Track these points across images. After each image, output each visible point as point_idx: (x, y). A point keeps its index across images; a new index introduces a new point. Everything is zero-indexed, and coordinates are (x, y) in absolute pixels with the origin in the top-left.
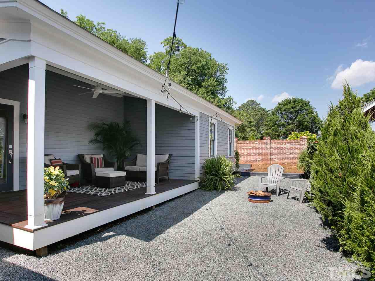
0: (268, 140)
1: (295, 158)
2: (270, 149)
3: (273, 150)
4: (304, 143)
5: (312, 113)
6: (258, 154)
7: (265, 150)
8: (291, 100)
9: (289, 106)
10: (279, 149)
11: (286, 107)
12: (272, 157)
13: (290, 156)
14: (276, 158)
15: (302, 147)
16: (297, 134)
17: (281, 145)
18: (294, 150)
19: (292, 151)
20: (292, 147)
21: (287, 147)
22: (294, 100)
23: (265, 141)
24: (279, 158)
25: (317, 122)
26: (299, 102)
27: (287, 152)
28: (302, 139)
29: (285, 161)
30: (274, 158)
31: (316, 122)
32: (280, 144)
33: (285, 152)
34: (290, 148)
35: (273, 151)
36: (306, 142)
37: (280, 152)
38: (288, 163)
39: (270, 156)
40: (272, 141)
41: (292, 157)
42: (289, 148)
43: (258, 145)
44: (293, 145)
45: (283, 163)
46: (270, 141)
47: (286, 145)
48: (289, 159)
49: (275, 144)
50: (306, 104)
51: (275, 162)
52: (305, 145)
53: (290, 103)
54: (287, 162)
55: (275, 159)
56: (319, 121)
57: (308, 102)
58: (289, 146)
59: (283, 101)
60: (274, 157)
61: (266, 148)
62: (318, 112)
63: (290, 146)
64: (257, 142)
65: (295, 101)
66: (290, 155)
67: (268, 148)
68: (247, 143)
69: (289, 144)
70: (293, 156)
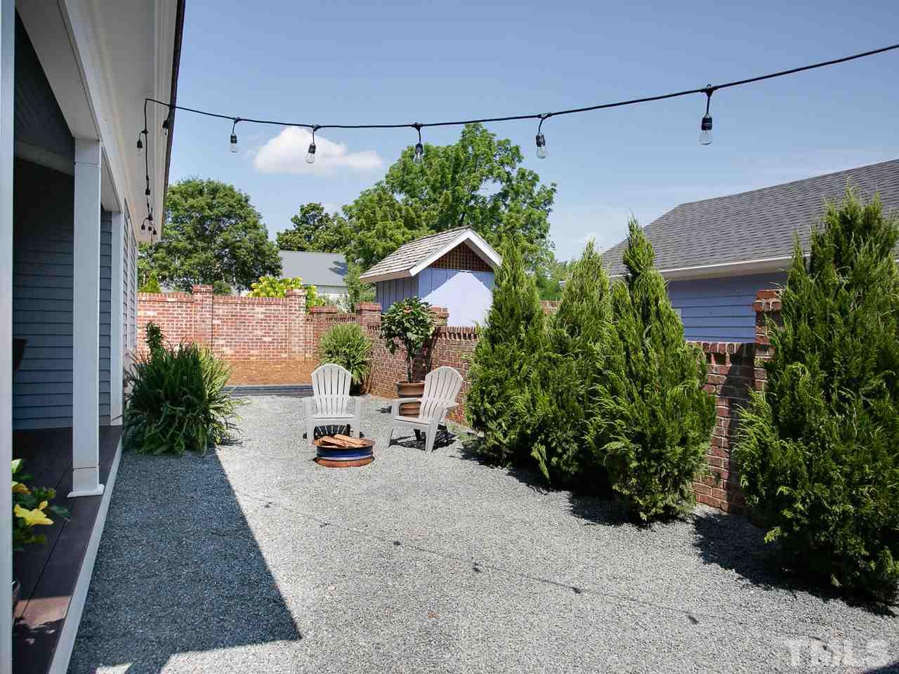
0: (208, 294)
1: (276, 344)
2: (212, 319)
3: (219, 322)
4: (297, 306)
5: (255, 227)
6: (175, 333)
7: (198, 323)
8: (204, 185)
9: (201, 201)
10: (236, 319)
11: (191, 201)
12: (217, 342)
13: (265, 339)
14: (227, 346)
15: (293, 317)
16: (274, 283)
17: (241, 309)
18: (274, 323)
19: (269, 326)
20: (270, 317)
21: (256, 315)
22: (212, 186)
23: (198, 296)
24: (236, 346)
25: (267, 253)
26: (226, 195)
27: (257, 330)
28: (293, 298)
29: (252, 352)
30: (222, 346)
31: (264, 253)
32: (238, 307)
33: (250, 328)
34: (265, 320)
35: (218, 325)
36: (302, 305)
37: (239, 329)
38: (259, 357)
39: (212, 339)
40: (216, 300)
41: (269, 343)
42: (261, 320)
43: (176, 309)
44: (273, 312)
45: (246, 359)
46: (213, 298)
47: (253, 309)
48: (260, 346)
49: (225, 307)
50: (243, 202)
51: (225, 355)
52: (302, 312)
53: (201, 192)
54: (256, 356)
55: (224, 349)
56: (271, 249)
57: (246, 197)
58: (262, 313)
59: (182, 183)
60: (223, 342)
61: (201, 318)
62: (268, 228)
63: (264, 313)
64: (176, 300)
65: (214, 191)
66: (263, 336)
67: (208, 316)
68: (143, 299)
69: (263, 309)
70: (270, 339)
